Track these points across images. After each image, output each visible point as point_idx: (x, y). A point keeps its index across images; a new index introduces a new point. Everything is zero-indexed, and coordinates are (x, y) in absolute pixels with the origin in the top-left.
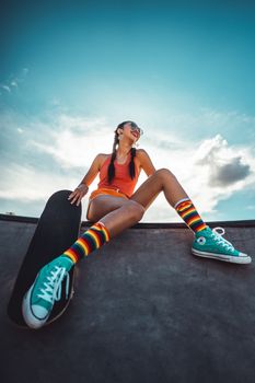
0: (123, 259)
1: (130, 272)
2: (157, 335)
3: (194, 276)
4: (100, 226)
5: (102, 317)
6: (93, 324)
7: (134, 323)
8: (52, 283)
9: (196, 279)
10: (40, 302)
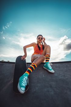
0: (41, 73)
1: (43, 76)
2: (52, 93)
3: (61, 77)
4: (34, 63)
5: (37, 88)
6: (35, 90)
7: (46, 90)
8: (24, 81)
9: (62, 78)
10: (22, 86)
